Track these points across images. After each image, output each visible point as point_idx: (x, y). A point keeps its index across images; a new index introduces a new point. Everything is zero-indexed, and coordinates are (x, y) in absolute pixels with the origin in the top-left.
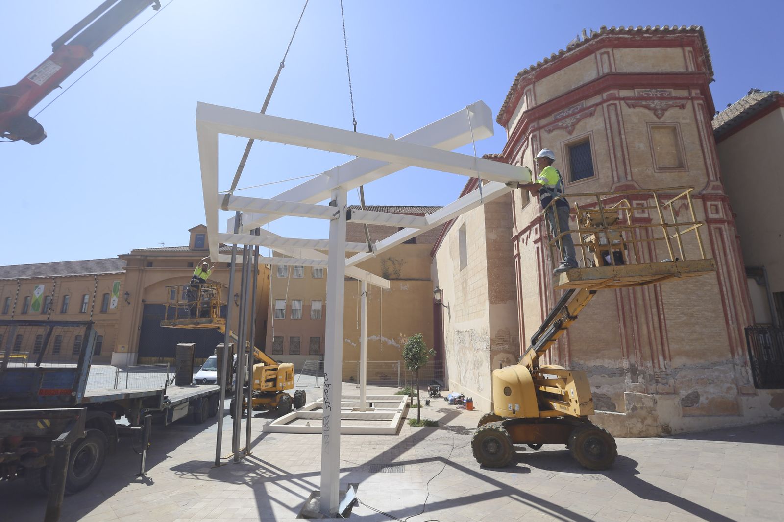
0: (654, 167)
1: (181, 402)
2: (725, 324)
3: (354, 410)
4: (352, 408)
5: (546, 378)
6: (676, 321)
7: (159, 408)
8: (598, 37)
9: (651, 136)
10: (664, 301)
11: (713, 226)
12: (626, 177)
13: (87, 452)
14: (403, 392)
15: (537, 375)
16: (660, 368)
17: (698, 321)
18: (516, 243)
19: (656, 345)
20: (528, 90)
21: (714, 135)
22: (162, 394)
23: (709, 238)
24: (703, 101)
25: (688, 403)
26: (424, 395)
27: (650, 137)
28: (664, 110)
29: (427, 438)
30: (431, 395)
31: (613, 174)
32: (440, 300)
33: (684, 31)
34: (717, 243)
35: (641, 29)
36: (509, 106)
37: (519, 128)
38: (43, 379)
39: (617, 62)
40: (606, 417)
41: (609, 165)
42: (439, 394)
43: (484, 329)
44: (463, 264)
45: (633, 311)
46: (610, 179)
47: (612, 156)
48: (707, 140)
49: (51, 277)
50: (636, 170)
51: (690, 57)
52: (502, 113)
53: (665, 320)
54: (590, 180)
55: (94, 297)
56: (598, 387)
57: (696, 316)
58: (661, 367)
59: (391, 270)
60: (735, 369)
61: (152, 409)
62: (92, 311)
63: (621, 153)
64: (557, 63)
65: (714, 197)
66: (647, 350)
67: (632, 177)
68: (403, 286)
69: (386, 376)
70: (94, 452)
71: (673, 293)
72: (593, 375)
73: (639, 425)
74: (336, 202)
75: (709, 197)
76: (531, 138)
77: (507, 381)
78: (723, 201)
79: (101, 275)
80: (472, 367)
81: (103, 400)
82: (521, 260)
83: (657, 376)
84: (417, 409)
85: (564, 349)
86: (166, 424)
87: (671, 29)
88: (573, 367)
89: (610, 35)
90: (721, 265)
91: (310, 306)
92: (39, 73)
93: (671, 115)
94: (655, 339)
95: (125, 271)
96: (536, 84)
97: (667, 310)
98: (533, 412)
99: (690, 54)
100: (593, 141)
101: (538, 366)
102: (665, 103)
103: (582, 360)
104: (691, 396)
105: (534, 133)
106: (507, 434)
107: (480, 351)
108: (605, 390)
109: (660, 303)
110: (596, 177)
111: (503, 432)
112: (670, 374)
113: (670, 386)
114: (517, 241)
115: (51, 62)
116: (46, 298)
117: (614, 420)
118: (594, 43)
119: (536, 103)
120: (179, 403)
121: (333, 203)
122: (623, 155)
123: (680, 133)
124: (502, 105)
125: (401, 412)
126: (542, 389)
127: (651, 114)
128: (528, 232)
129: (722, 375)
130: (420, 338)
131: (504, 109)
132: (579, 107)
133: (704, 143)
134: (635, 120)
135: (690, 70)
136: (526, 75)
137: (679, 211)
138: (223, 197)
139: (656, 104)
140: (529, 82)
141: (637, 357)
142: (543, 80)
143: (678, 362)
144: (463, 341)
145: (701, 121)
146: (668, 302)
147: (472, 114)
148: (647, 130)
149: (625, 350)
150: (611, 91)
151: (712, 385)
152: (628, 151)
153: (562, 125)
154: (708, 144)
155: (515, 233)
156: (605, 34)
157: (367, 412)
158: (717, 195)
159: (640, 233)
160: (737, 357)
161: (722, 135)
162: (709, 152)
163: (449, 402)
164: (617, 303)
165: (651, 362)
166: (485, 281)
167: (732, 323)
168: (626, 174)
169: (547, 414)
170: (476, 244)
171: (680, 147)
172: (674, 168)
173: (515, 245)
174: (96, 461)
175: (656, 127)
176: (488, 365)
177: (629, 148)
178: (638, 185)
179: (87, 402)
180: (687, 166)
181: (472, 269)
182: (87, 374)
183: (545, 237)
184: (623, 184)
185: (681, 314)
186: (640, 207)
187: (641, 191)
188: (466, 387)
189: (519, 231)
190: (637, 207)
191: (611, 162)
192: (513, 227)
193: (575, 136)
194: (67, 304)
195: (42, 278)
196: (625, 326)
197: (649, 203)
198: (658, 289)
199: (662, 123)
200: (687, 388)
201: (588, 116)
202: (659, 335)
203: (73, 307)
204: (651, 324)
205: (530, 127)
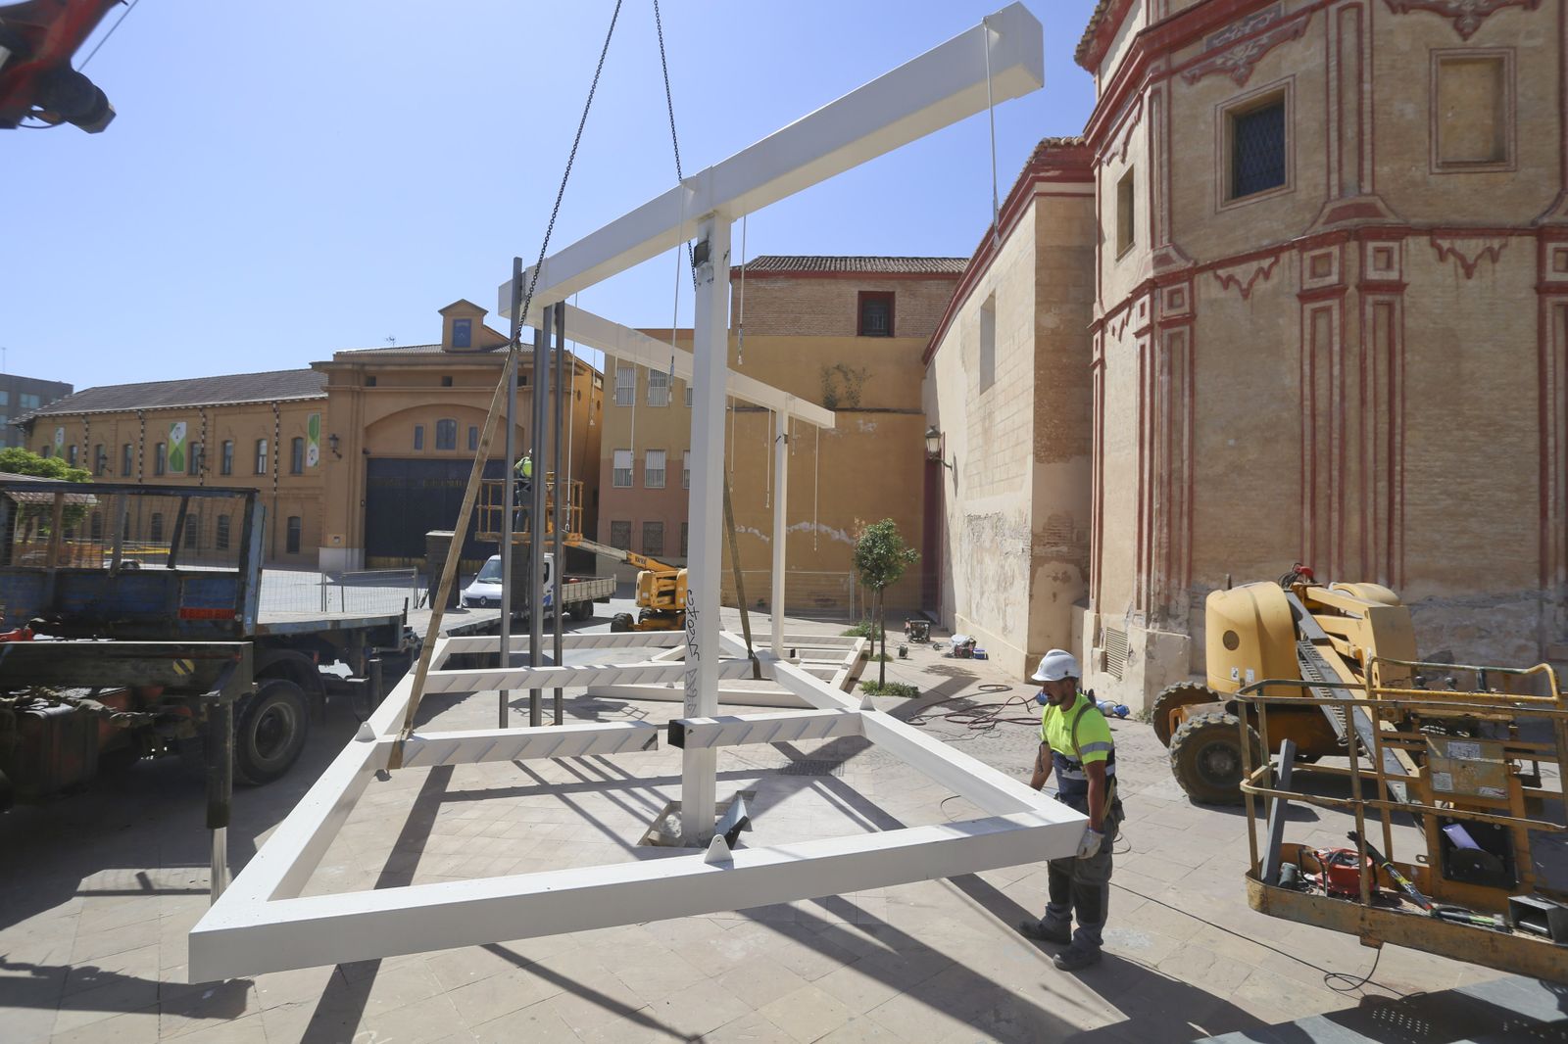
0: (1430, 162)
2: (1537, 516)
6: (1426, 507)
7: (397, 647)
9: (1437, 85)
10: (1405, 464)
11: (1551, 300)
12: (1360, 187)
13: (276, 718)
14: (857, 630)
17: (1477, 508)
18: (1098, 335)
19: (1376, 556)
22: (400, 626)
23: (1536, 327)
26: (896, 639)
27: (1433, 87)
28: (1481, 15)
31: (1328, 179)
32: (939, 454)
34: (1555, 340)
36: (1106, 20)
37: (1124, 73)
38: (183, 590)
41: (1322, 158)
42: (928, 637)
43: (1021, 513)
44: (987, 380)
45: (1335, 484)
46: (1322, 190)
47: (1334, 135)
49: (195, 407)
50: (1386, 169)
52: (1089, 37)
53: (1402, 504)
54: (1272, 195)
55: (277, 444)
59: (841, 390)
60: (1541, 610)
61: (384, 648)
62: (276, 471)
63: (1355, 128)
65: (1566, 231)
66: (1353, 563)
67: (1373, 186)
68: (865, 424)
69: (828, 600)
70: (287, 718)
71: (1430, 448)
74: (707, 246)
75: (1555, 231)
76: (1150, 98)
79: (284, 402)
80: (994, 587)
81: (294, 631)
82: (1106, 371)
84: (879, 664)
85: (1178, 559)
90: (1555, 389)
93: (1496, 28)
94: (1376, 544)
95: (326, 395)
97: (1410, 485)
100: (1292, 103)
103: (1213, 580)
105: (1157, 85)
107: (1012, 557)
109: (1398, 468)
110: (1289, 187)
114: (1099, 333)
116: (192, 445)
119: (1167, 12)
121: (702, 249)
122: (1361, 133)
123: (1512, 74)
124: (1090, 18)
125: (849, 669)
127: (1445, 27)
128: (1124, 313)
129: (1510, 621)
130: (889, 528)
131: (1093, 27)
132: (1269, 17)
134: (1404, 44)
137: (1474, 265)
143: (1418, 591)
144: (979, 537)
146: (1416, 466)
147: (995, 35)
148: (1430, 69)
151: (1485, 641)
152: (1373, 123)
153: (1224, 63)
155: (1098, 315)
159: (1374, 315)
160: (1551, 586)
163: (945, 653)
164: (1303, 466)
166: (1029, 415)
167: (1556, 514)
168: (1361, 178)
170: (1013, 337)
171: (1507, 109)
172: (1480, 162)
173: (1097, 341)
174: (293, 733)
175: (1452, 61)
176: (1026, 584)
177: (1375, 116)
178: (1386, 205)
179: (264, 633)
180: (1513, 158)
181: (1003, 391)
182: (258, 583)
183: (1160, 324)
184: (1349, 203)
185: (1440, 494)
186: (1383, 257)
187: (1391, 220)
188: (981, 624)
189: (1107, 310)
190: (1375, 259)
191: (1328, 152)
192: (1095, 301)
193: (1251, 89)
194: (230, 458)
195: (179, 408)
196: (1313, 514)
197: (1404, 248)
198: (1398, 438)
199: (1467, 51)
200: (1430, 644)
201: (1288, 38)
202: (1384, 535)
203: (242, 464)
204: (1370, 512)
205: (1149, 70)
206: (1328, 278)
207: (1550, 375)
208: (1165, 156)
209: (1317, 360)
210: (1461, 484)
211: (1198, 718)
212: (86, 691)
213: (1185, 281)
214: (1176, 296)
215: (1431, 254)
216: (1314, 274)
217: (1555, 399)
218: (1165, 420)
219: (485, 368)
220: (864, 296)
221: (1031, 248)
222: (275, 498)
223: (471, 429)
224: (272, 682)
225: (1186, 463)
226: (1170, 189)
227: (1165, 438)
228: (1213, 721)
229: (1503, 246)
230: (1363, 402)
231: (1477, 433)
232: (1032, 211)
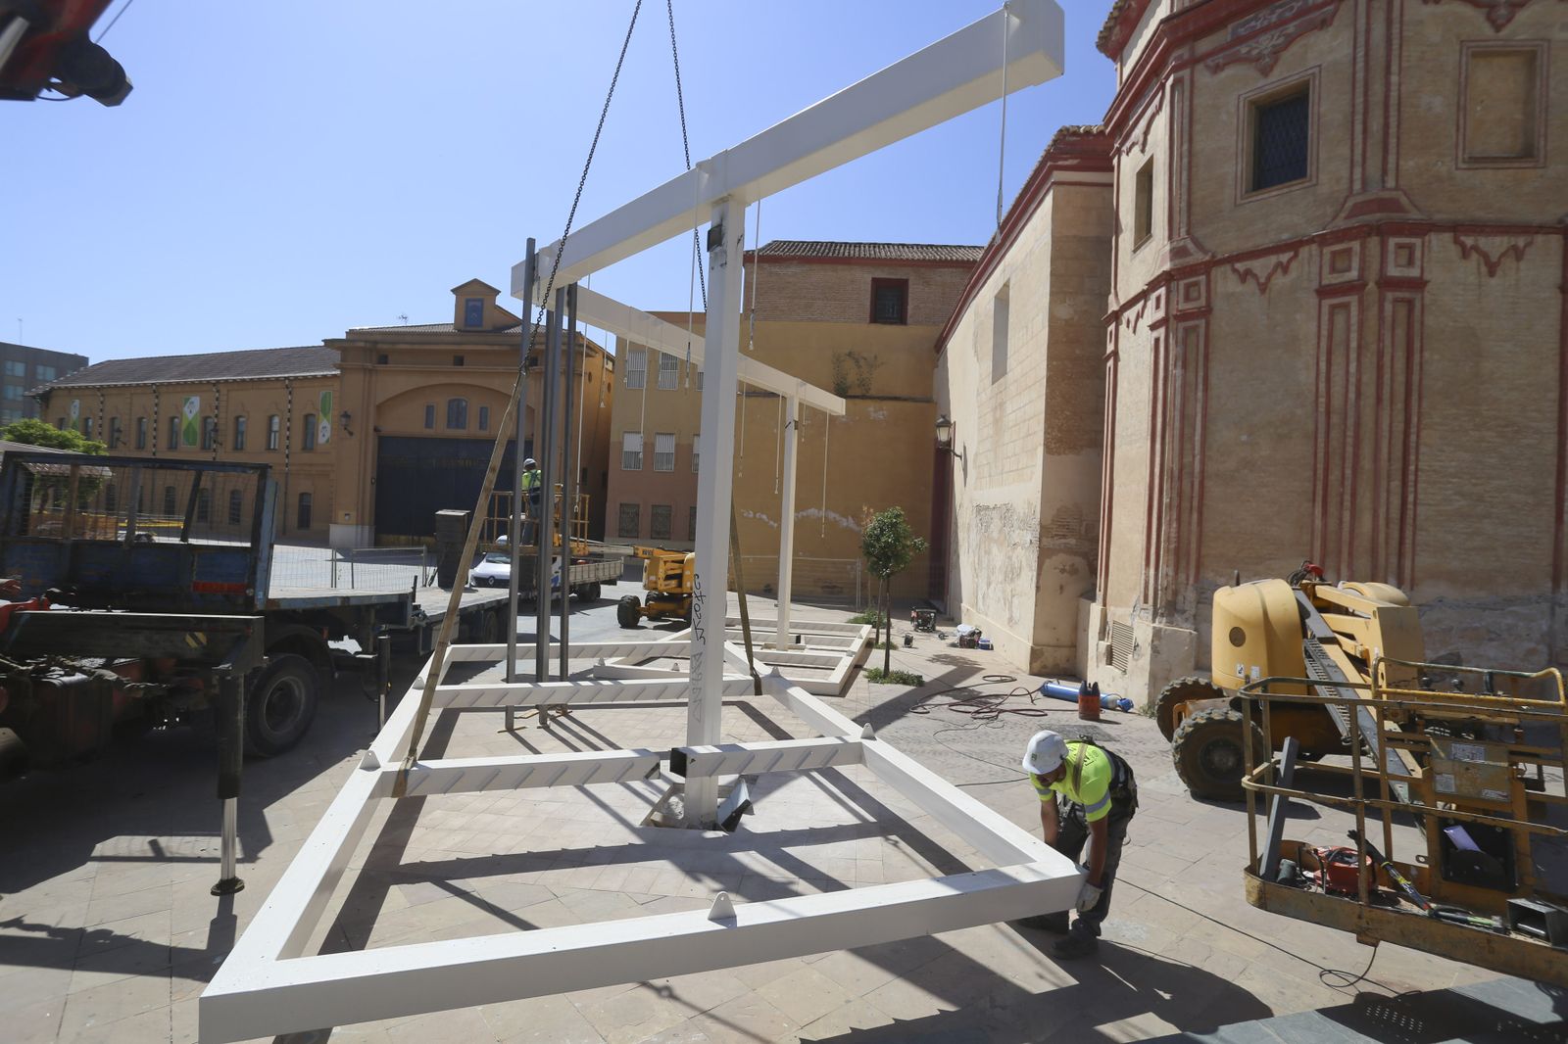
0: (1457, 158)
2: (1553, 520)
3: (767, 647)
6: (1440, 508)
7: (406, 625)
9: (1466, 78)
10: (1420, 464)
12: (1383, 182)
13: (285, 691)
14: (862, 618)
17: (1491, 510)
18: (1112, 327)
19: (1387, 555)
22: (409, 603)
23: (1559, 327)
26: (901, 627)
27: (1463, 80)
28: (1515, 7)
30: (917, 626)
31: (1352, 173)
32: (949, 443)
36: (1130, 6)
37: (1147, 61)
38: (195, 565)
41: (1345, 151)
42: (934, 626)
43: (1030, 504)
44: (999, 370)
45: (1348, 483)
46: (1344, 185)
47: (1359, 128)
49: (208, 382)
50: (1411, 163)
52: (1112, 24)
53: (1415, 504)
54: (1293, 188)
55: (289, 420)
57: (1489, 499)
59: (852, 377)
60: (1553, 614)
61: (393, 625)
62: (288, 447)
63: (1381, 121)
66: (1364, 562)
67: (1397, 181)
68: (875, 412)
69: (835, 587)
70: (297, 693)
71: (1445, 448)
74: (721, 230)
76: (1173, 87)
79: (297, 378)
80: (1001, 578)
81: (304, 606)
82: (1119, 364)
84: (883, 652)
85: (1187, 554)
93: (1531, 19)
94: (1387, 543)
95: (338, 372)
97: (1424, 485)
100: (1317, 92)
103: (1221, 576)
105: (1180, 74)
107: (1020, 548)
109: (1412, 468)
110: (1311, 180)
114: (1114, 324)
116: (205, 419)
122: (1386, 126)
123: (1545, 69)
125: (854, 656)
128: (1140, 305)
129: (1521, 624)
130: (897, 516)
131: (1116, 14)
132: (1296, 5)
134: (1434, 35)
137: (1498, 264)
143: (1429, 592)
144: (987, 527)
146: (1430, 466)
147: (1015, 21)
148: (1460, 62)
151: (1495, 643)
152: (1399, 116)
153: (1249, 52)
155: (1113, 307)
157: (790, 652)
159: (1394, 312)
160: (1563, 589)
163: (951, 642)
164: (1316, 464)
166: (1040, 406)
168: (1384, 172)
170: (1027, 327)
171: (1538, 104)
172: (1508, 158)
173: (1111, 333)
174: (302, 708)
175: (1483, 53)
176: (1033, 576)
177: (1402, 108)
178: (1410, 200)
179: (275, 608)
180: (1542, 154)
181: (1016, 381)
182: (270, 558)
183: (1175, 317)
184: (1372, 197)
185: (1456, 494)
186: (1405, 253)
187: (1414, 215)
188: (986, 615)
189: (1122, 302)
190: (1396, 253)
191: (1352, 145)
192: (1110, 293)
193: (1274, 80)
194: (242, 433)
195: (193, 382)
196: (1325, 512)
197: (1426, 244)
198: (1413, 438)
199: (1501, 43)
200: (1438, 645)
201: (1316, 28)
202: (1395, 534)
203: (254, 440)
204: (1382, 511)
205: (1172, 58)
206: (1347, 274)
208: (1185, 147)
209: (1333, 357)
210: (1475, 485)
211: (1202, 714)
212: (100, 661)
213: (1203, 274)
214: (1192, 289)
215: (1454, 251)
216: (1333, 270)
218: (1177, 413)
219: (496, 348)
220: (877, 283)
221: (1047, 238)
222: (287, 474)
223: (482, 408)
224: (282, 656)
225: (1198, 458)
226: (1190, 180)
227: (1177, 432)
228: (1216, 716)
229: (1528, 245)
230: (1379, 400)
231: (1494, 434)
232: (1048, 201)
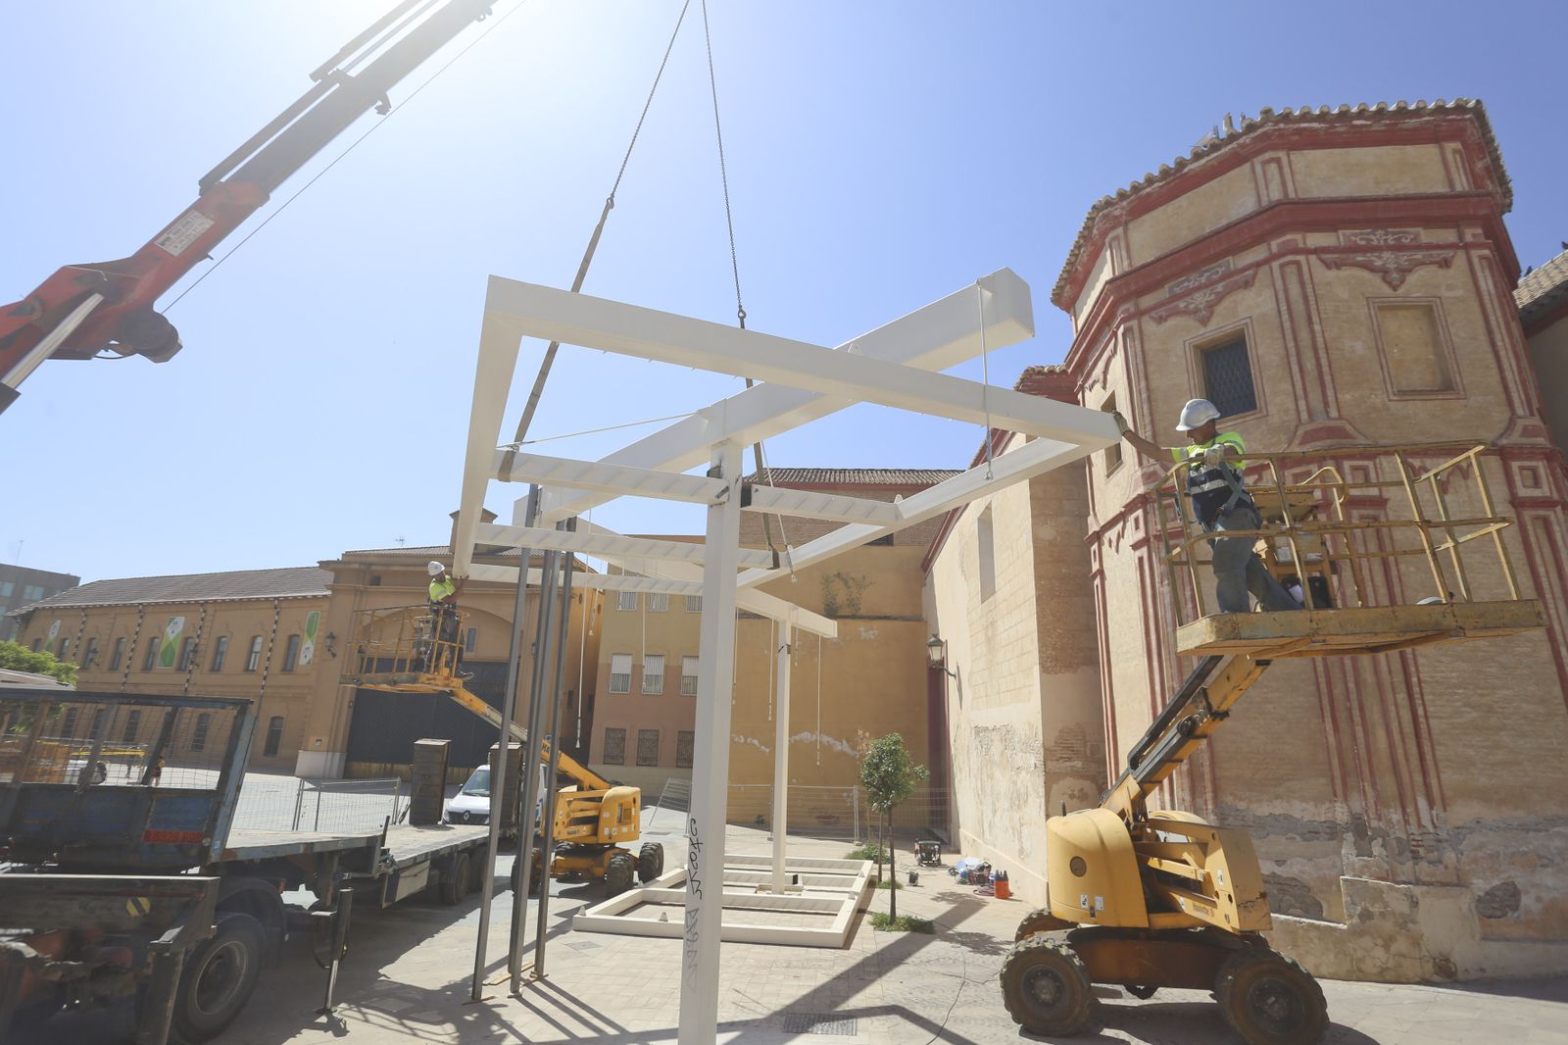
0: (1387, 391)
1: (415, 862)
3: (761, 888)
4: (757, 885)
5: (1162, 841)
6: (1455, 721)
7: (371, 873)
8: (1255, 131)
9: (1379, 326)
10: (1421, 676)
11: (1528, 514)
12: (1327, 412)
13: (225, 959)
14: (863, 852)
15: (1143, 834)
16: (1420, 826)
17: (1505, 721)
18: (1095, 547)
19: (1410, 774)
20: (1114, 239)
21: (1520, 319)
22: (378, 845)
23: (1520, 539)
24: (1492, 252)
25: (1493, 908)
26: (906, 860)
27: (1376, 327)
28: (1405, 271)
29: (909, 960)
30: (921, 861)
31: (1297, 405)
32: (942, 662)
33: (1440, 109)
34: (1540, 551)
35: (1347, 111)
36: (1077, 269)
37: (1098, 313)
38: (152, 810)
39: (1298, 177)
40: (1301, 932)
41: (1288, 386)
42: (939, 860)
43: (1030, 726)
44: (988, 588)
45: (1354, 696)
46: (1292, 415)
47: (1295, 368)
48: (1504, 331)
49: (197, 602)
50: (1348, 396)
51: (1456, 161)
52: (1063, 283)
53: (1426, 717)
54: (1247, 419)
55: (272, 640)
56: (1280, 862)
57: (1500, 710)
58: (1424, 823)
59: (841, 598)
61: (357, 875)
62: (267, 669)
63: (1313, 361)
64: (1173, 184)
65: (1526, 451)
66: (1388, 783)
67: (1339, 411)
68: (866, 631)
69: (830, 817)
70: (238, 960)
71: (1442, 658)
72: (1268, 835)
73: (1380, 953)
74: (719, 471)
75: (1516, 451)
76: (1124, 334)
77: (1077, 843)
78: (1548, 460)
79: (286, 598)
80: (1007, 805)
81: (264, 855)
82: (1106, 583)
83: (1414, 843)
84: (890, 891)
85: (1202, 776)
86: (384, 905)
87: (1412, 107)
88: (1222, 814)
89: (1282, 126)
90: (1554, 598)
91: (680, 668)
92: (174, 234)
93: (1420, 282)
94: (1407, 760)
95: (329, 593)
96: (1131, 226)
97: (1431, 697)
98: (1134, 914)
99: (1458, 156)
100: (1252, 340)
101: (1145, 815)
102: (1406, 258)
103: (1241, 799)
104: (1500, 893)
105: (1128, 324)
106: (1077, 961)
107: (1024, 772)
108: (1293, 869)
109: (1414, 680)
110: (1261, 412)
111: (1068, 956)
112: (1447, 841)
113: (1446, 867)
114: (1096, 544)
115: (196, 214)
116: (186, 640)
117: (1319, 939)
118: (1248, 141)
119: (1130, 265)
120: (411, 863)
121: (715, 472)
122: (1319, 365)
123: (1443, 318)
124: (1062, 269)
125: (856, 897)
126: (1154, 863)
127: (1376, 280)
128: (1119, 526)
130: (896, 743)
131: (1065, 276)
132: (1221, 270)
133: (1498, 337)
134: (1343, 293)
135: (1459, 188)
136: (1109, 209)
137: (1448, 482)
138: (502, 457)
139: (1387, 259)
140: (1116, 223)
141: (1366, 799)
142: (1146, 217)
143: (1463, 812)
144: (988, 749)
145: (1489, 292)
146: (1432, 678)
147: (988, 294)
148: (1370, 314)
149: (1338, 782)
150: (1289, 237)
152: (1328, 357)
153: (1186, 307)
154: (1507, 340)
155: (1094, 527)
156: (1270, 124)
157: (786, 896)
158: (1533, 446)
161: (1536, 320)
162: (1511, 355)
163: (958, 877)
164: (1316, 678)
165: (1400, 811)
166: (1032, 625)
169: (1164, 921)
170: (1011, 548)
171: (1445, 347)
172: (1432, 391)
173: (1095, 552)
174: (241, 979)
175: (1388, 308)
176: (1041, 803)
177: (1329, 351)
178: (1354, 428)
179: (231, 859)
180: (1461, 387)
181: (1005, 600)
182: (235, 802)
183: (1156, 537)
184: (1320, 426)
185: (1465, 705)
186: (1360, 474)
187: (1362, 441)
188: (995, 846)
189: (1102, 524)
190: (1352, 474)
191: (1293, 382)
192: (1089, 515)
193: (1212, 329)
194: (222, 653)
195: (181, 603)
196: (1336, 729)
197: (1378, 466)
199: (1399, 299)
200: (1488, 874)
201: (1239, 288)
202: (1413, 750)
203: (234, 659)
204: (1394, 725)
205: (1119, 313)
207: (1546, 585)
208: (1143, 384)
210: (1482, 695)
214: (1167, 511)
217: (1556, 608)
218: (1170, 630)
222: (262, 697)
223: (471, 630)
231: (1487, 644)
